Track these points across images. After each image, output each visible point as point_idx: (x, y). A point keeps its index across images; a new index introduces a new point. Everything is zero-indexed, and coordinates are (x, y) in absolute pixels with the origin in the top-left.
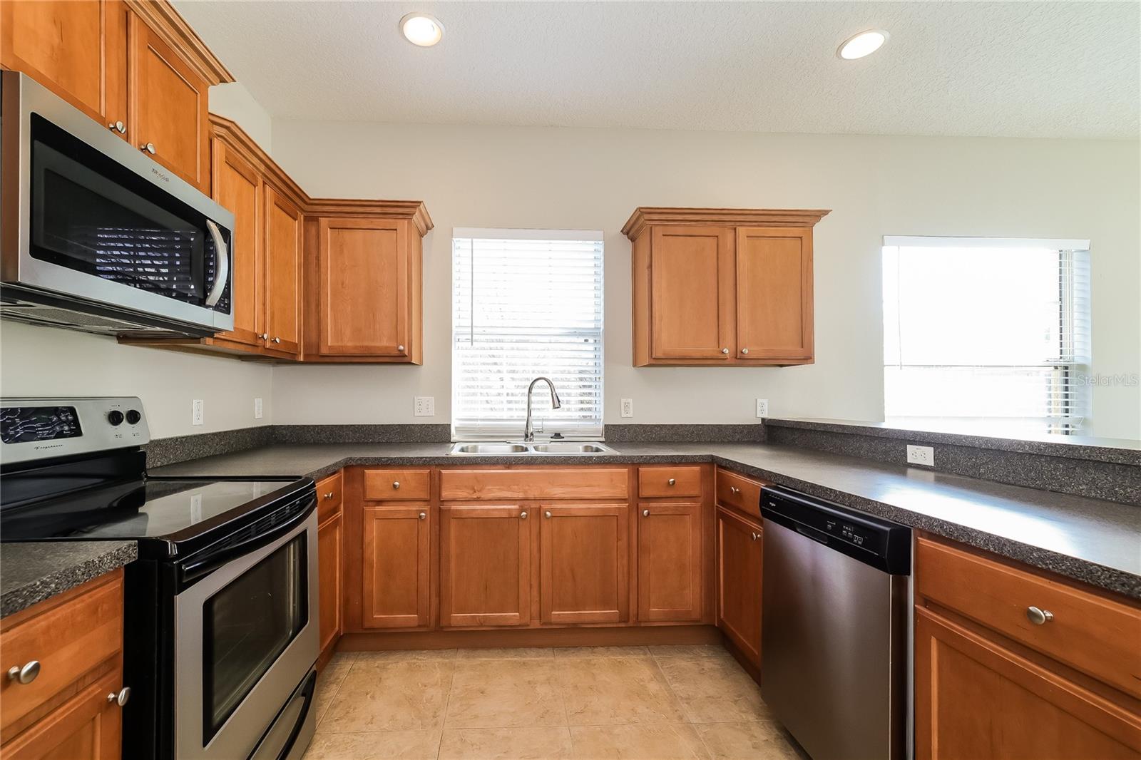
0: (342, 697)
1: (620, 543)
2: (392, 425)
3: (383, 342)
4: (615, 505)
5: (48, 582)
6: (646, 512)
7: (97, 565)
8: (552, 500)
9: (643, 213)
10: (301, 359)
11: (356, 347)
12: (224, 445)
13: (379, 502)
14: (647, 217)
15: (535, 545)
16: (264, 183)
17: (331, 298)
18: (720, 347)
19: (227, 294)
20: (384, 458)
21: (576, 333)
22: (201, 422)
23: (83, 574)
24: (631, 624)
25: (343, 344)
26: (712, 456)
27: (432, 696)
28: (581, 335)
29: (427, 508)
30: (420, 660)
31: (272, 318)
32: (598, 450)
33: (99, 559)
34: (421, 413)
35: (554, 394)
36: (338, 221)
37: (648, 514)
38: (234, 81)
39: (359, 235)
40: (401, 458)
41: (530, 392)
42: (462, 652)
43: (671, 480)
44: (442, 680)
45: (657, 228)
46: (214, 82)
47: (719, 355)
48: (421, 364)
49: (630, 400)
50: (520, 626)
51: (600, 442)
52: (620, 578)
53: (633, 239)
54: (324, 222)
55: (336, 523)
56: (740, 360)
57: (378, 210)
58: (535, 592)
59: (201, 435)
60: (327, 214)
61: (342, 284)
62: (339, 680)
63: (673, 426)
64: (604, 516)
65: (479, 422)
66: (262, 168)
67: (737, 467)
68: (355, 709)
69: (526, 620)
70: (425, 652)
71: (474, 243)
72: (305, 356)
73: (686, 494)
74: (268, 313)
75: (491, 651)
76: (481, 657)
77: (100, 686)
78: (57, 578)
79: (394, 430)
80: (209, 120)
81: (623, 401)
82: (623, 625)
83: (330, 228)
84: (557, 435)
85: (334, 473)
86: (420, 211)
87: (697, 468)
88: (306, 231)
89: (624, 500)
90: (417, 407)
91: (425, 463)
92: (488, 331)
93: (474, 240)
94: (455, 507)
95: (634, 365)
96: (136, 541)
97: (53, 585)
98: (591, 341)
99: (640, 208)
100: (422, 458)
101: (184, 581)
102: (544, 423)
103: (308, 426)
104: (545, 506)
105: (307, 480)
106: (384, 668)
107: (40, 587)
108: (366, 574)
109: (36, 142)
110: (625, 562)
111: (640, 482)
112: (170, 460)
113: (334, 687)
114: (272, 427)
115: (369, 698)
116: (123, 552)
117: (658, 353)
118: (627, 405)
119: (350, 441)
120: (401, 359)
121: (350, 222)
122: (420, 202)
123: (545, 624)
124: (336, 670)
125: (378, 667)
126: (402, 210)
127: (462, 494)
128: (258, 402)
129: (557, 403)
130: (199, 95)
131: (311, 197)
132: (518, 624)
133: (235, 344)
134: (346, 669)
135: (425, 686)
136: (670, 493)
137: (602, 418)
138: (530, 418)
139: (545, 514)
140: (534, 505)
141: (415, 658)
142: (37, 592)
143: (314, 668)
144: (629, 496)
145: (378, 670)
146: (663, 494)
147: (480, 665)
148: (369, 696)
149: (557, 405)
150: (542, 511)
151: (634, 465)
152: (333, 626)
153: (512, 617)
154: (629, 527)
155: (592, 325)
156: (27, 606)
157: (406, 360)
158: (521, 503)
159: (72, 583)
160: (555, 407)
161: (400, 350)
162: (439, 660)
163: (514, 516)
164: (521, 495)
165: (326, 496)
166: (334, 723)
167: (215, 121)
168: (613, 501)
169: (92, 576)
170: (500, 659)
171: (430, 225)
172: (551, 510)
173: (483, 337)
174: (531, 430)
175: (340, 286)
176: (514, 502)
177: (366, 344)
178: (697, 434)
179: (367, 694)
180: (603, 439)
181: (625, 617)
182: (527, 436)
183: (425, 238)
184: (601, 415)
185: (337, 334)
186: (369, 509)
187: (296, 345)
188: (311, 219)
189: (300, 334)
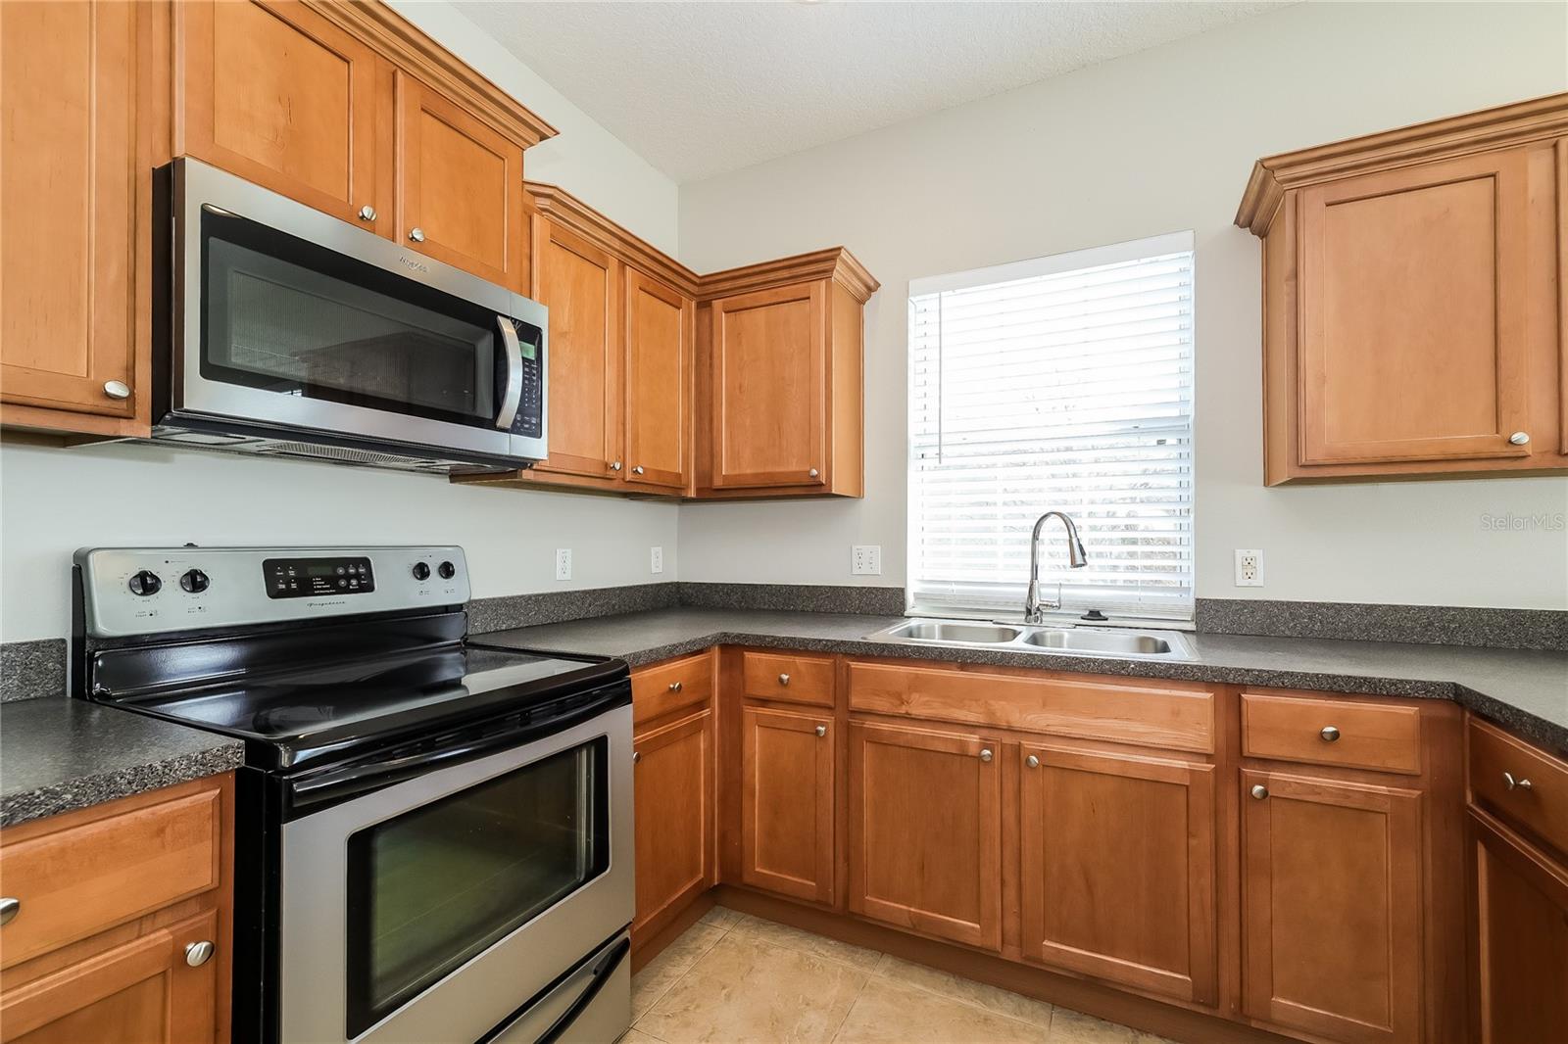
0: (691, 980)
1: (1193, 842)
2: (821, 587)
3: (791, 465)
4: (1182, 763)
5: (58, 792)
6: (1258, 788)
7: (160, 773)
8: (1041, 735)
9: (1272, 170)
10: (692, 494)
11: (756, 475)
12: (602, 606)
13: (764, 702)
14: (1281, 175)
15: (1010, 814)
16: (623, 265)
17: (726, 408)
18: (1504, 429)
19: (527, 412)
20: (768, 637)
21: (1140, 429)
22: (568, 576)
23: (129, 783)
24: (1226, 1010)
25: (741, 472)
26: (1455, 684)
27: (810, 1027)
28: (1149, 432)
29: (830, 720)
30: (819, 954)
31: (635, 440)
32: (1165, 648)
33: (164, 764)
34: (861, 569)
35: (1074, 540)
36: (736, 301)
37: (1265, 793)
38: (558, 133)
39: (760, 315)
40: (792, 639)
41: (1035, 537)
42: (888, 962)
43: (1331, 729)
44: (836, 1002)
45: (1310, 193)
46: (531, 140)
47: (1505, 449)
48: (859, 494)
49: (1257, 553)
50: (979, 948)
51: (1184, 632)
52: (1195, 911)
53: (1263, 233)
54: (717, 304)
55: (697, 727)
57: (785, 274)
58: (1011, 893)
59: (566, 593)
60: (720, 294)
61: (740, 387)
62: (700, 951)
63: (1371, 608)
64: (1156, 785)
65: (955, 587)
66: (617, 244)
67: (1523, 724)
68: (698, 1006)
69: (995, 942)
70: (831, 942)
71: (943, 299)
72: (698, 490)
73: (1374, 764)
74: (629, 435)
75: (936, 974)
76: (915, 982)
77: (171, 933)
78: (77, 787)
79: (822, 594)
80: (529, 192)
81: (1240, 554)
82: (1202, 1010)
83: (726, 312)
84: (1095, 614)
85: (700, 652)
86: (844, 262)
87: (1409, 710)
88: (698, 320)
89: (1209, 758)
90: (855, 560)
91: (827, 650)
92: (971, 438)
93: (943, 294)
94: (870, 724)
95: (1267, 482)
96: (242, 742)
97: (69, 797)
98: (1171, 440)
99: (1261, 162)
100: (820, 641)
101: (296, 805)
102: (1064, 591)
103: (717, 585)
104: (1028, 744)
105: (620, 661)
106: (763, 951)
107: (42, 798)
108: (746, 804)
109: (212, 240)
110: (1207, 881)
111: (1244, 723)
112: (520, 623)
113: (689, 959)
114: (678, 585)
115: (723, 995)
116: (215, 756)
117: (1314, 453)
118: (1249, 562)
119: (766, 607)
120: (814, 490)
121: (747, 299)
122: (839, 249)
123: (1027, 958)
124: (704, 934)
125: (757, 946)
126: (818, 265)
127: (881, 704)
128: (656, 552)
129: (1078, 557)
130: (506, 160)
131: (700, 275)
132: (979, 945)
133: (572, 477)
134: (715, 937)
135: (808, 1004)
136: (1327, 756)
137: (1192, 585)
138: (1036, 583)
139: (1028, 760)
140: (1009, 740)
141: (813, 949)
142: (36, 804)
143: (627, 934)
144: (1216, 748)
145: (755, 952)
146: (1304, 755)
147: (908, 996)
148: (725, 992)
149: (1079, 560)
150: (1022, 752)
151: (1229, 688)
152: (694, 871)
153: (967, 926)
154: (1217, 814)
155: (1175, 412)
156: (14, 822)
157: (824, 490)
158: (985, 733)
159: (108, 795)
160: (1074, 565)
161: (813, 477)
162: (848, 964)
163: (970, 754)
164: (981, 719)
165: (672, 686)
166: (662, 1021)
167: (539, 191)
168: (1181, 756)
169: (149, 786)
170: (945, 995)
171: (872, 284)
172: (1041, 754)
173: (958, 450)
174: (1037, 602)
175: (737, 391)
176: (972, 730)
177: (769, 469)
178: (1443, 628)
179: (724, 988)
180: (1191, 626)
181: (1209, 995)
182: (1029, 612)
183: (867, 307)
184: (1189, 580)
185: (735, 457)
186: (750, 712)
187: (679, 476)
188: (704, 304)
189: (686, 458)
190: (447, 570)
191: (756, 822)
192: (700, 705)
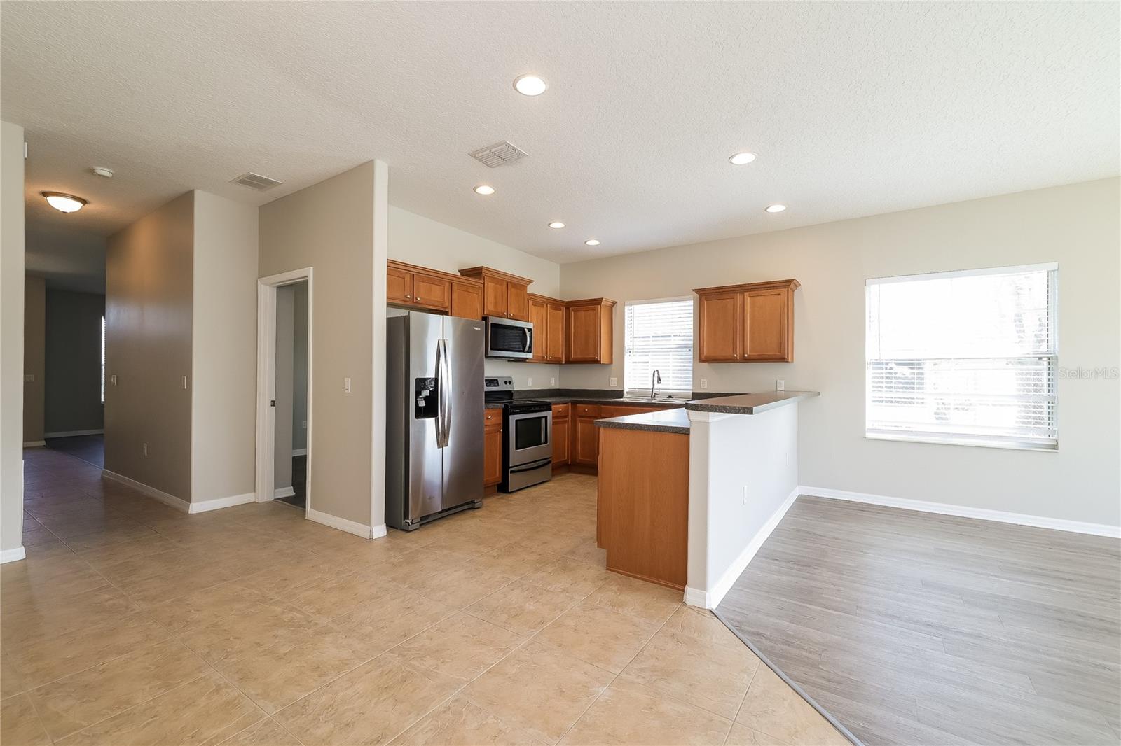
3: (591, 356)
10: (563, 363)
11: (581, 357)
13: (580, 416)
16: (547, 304)
17: (573, 339)
18: (734, 353)
19: (530, 347)
21: (683, 346)
25: (577, 357)
28: (686, 347)
34: (613, 385)
36: (576, 308)
38: (534, 281)
39: (585, 313)
45: (703, 297)
46: (528, 285)
47: (733, 358)
48: (611, 362)
54: (571, 308)
55: (565, 422)
56: (745, 360)
57: (589, 302)
60: (572, 306)
61: (577, 333)
65: (636, 389)
66: (545, 300)
71: (634, 308)
72: (565, 361)
74: (549, 350)
79: (601, 392)
80: (528, 296)
81: (702, 380)
83: (574, 311)
84: (670, 397)
85: (566, 403)
86: (605, 301)
88: (565, 313)
90: (610, 383)
91: (604, 403)
93: (634, 306)
105: (548, 403)
108: (577, 442)
114: (559, 390)
117: (703, 357)
118: (704, 383)
121: (579, 308)
126: (597, 301)
128: (553, 379)
130: (523, 291)
133: (537, 361)
138: (655, 388)
152: (564, 457)
157: (599, 362)
165: (560, 409)
171: (614, 304)
174: (653, 394)
177: (585, 355)
182: (652, 397)
183: (614, 308)
184: (691, 388)
185: (575, 353)
186: (578, 419)
187: (560, 358)
188: (567, 308)
189: (562, 353)
190: (510, 382)
191: (579, 447)
192: (566, 417)
